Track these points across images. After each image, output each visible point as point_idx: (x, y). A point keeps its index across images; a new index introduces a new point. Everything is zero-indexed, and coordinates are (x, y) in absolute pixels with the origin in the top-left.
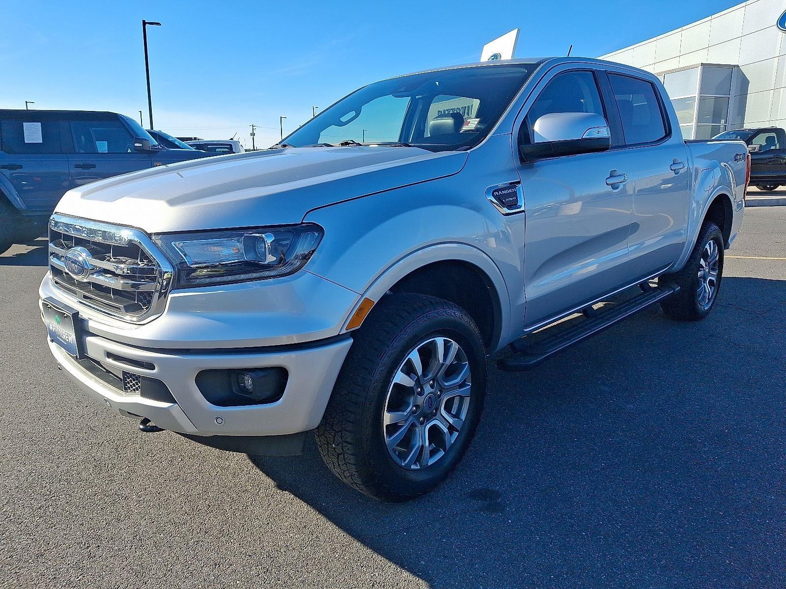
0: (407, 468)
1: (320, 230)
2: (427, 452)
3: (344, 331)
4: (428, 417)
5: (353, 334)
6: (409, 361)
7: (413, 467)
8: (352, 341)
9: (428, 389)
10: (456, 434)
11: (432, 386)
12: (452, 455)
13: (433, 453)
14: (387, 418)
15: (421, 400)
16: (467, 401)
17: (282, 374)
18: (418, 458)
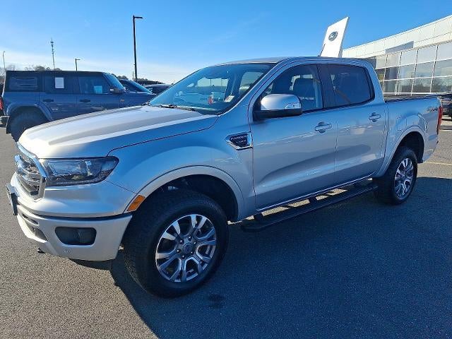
0: (172, 282)
1: (117, 160)
2: (185, 274)
3: (126, 212)
4: (188, 255)
5: (132, 213)
6: (172, 227)
7: (176, 281)
8: (131, 216)
9: (186, 241)
10: (206, 265)
11: (190, 240)
12: (203, 276)
13: (189, 275)
14: (158, 256)
15: (181, 247)
16: (214, 247)
17: (93, 232)
18: (179, 277)
